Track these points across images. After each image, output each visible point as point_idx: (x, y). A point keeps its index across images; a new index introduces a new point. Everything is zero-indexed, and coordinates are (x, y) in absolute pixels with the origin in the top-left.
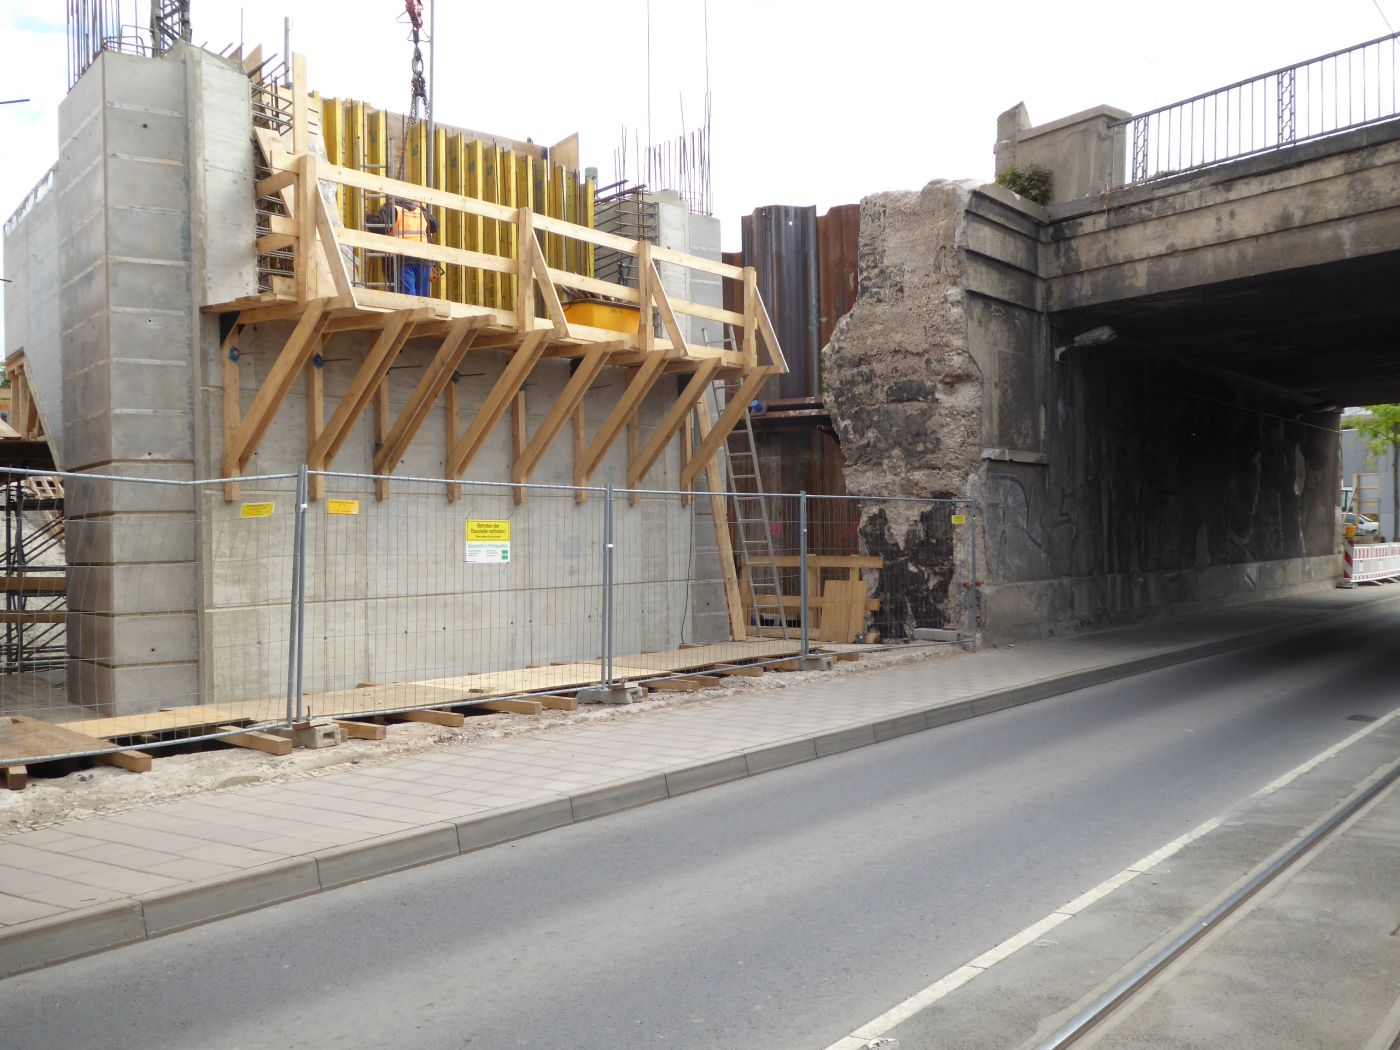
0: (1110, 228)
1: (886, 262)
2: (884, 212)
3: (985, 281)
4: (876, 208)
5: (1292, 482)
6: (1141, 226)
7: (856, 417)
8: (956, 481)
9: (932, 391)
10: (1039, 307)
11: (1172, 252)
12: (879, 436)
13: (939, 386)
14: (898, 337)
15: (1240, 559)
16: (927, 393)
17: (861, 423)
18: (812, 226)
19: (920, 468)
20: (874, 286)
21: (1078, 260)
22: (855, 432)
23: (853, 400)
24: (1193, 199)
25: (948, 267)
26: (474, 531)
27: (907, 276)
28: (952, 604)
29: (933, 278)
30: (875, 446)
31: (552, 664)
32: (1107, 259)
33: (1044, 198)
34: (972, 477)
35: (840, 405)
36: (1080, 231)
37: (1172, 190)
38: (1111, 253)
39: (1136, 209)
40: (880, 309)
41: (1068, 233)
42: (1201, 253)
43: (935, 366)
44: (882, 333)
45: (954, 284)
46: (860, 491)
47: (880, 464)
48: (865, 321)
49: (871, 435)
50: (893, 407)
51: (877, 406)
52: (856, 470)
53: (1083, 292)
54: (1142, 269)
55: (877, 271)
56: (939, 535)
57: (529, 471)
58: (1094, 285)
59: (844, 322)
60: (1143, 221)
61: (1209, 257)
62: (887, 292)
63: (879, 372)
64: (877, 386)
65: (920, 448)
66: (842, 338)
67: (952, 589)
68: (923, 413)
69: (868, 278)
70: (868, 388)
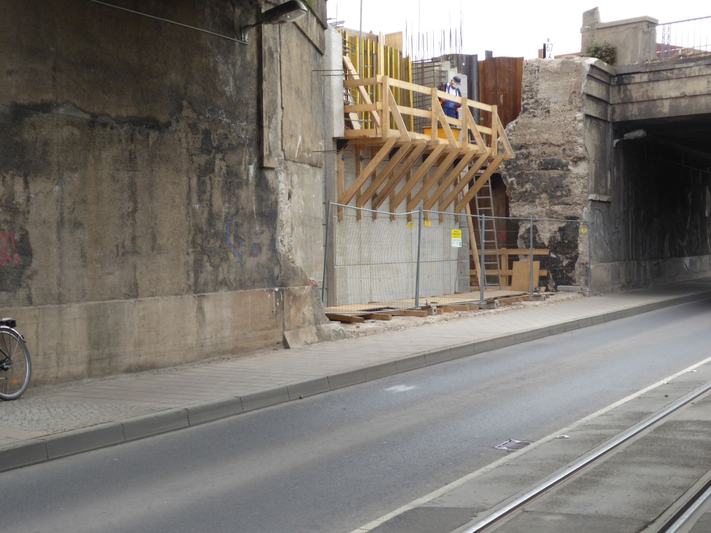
0: (649, 81)
1: (539, 96)
2: (538, 70)
3: (592, 109)
4: (533, 67)
5: (705, 209)
6: (667, 81)
7: (519, 176)
8: (579, 211)
9: (567, 165)
10: (609, 120)
11: (684, 96)
12: (533, 187)
13: (571, 163)
14: (546, 136)
15: (682, 255)
16: (564, 166)
17: (521, 182)
19: (559, 204)
20: (531, 108)
21: (631, 96)
22: (518, 184)
23: (517, 167)
24: (696, 70)
25: (577, 101)
26: (454, 234)
27: (552, 105)
28: (577, 273)
29: (568, 107)
30: (530, 192)
32: (648, 96)
33: (612, 62)
34: (585, 209)
35: (508, 170)
36: (633, 81)
37: (685, 65)
38: (650, 94)
39: (665, 73)
40: (535, 120)
41: (626, 81)
42: (698, 98)
43: (568, 152)
44: (536, 133)
45: (579, 111)
46: (521, 216)
47: (534, 202)
48: (525, 126)
49: (528, 186)
50: (542, 172)
51: (532, 171)
52: (519, 205)
53: (633, 113)
54: (667, 103)
55: (533, 100)
56: (570, 238)
58: (639, 109)
59: (512, 126)
60: (668, 79)
61: (703, 100)
62: (539, 112)
63: (534, 153)
64: (532, 161)
65: (559, 194)
66: (511, 134)
67: (577, 265)
68: (561, 176)
69: (526, 104)
70: (527, 161)
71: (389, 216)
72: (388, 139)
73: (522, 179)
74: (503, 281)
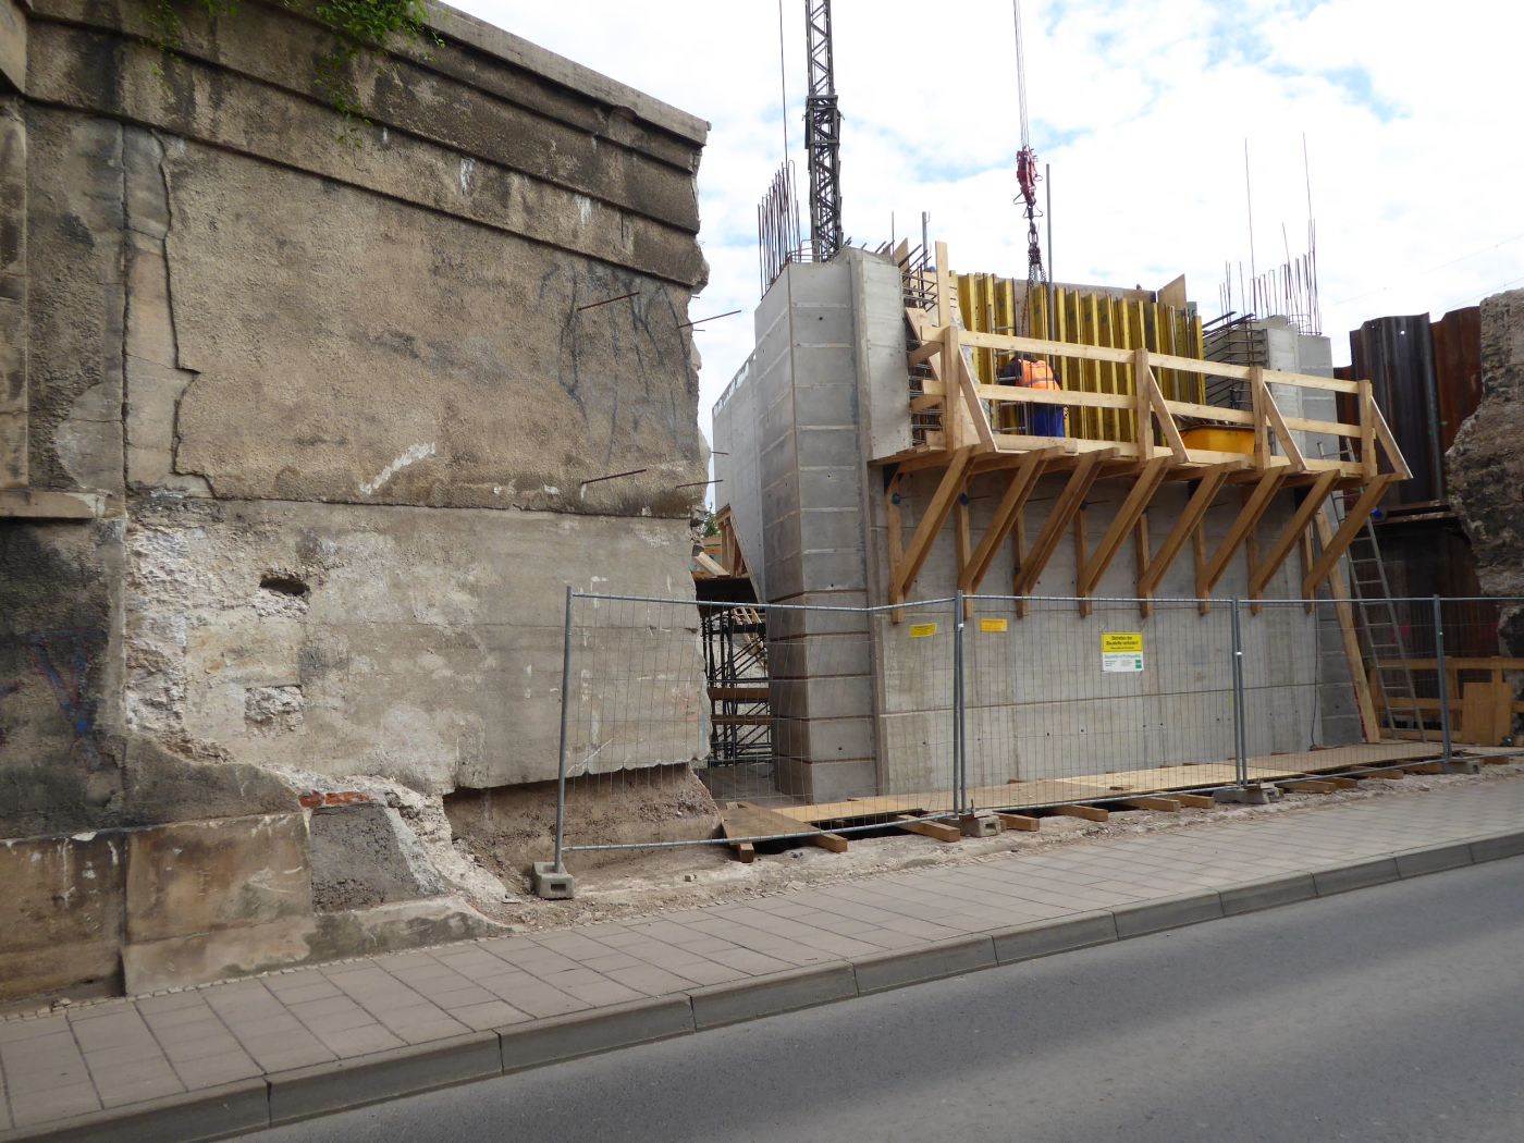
1: (1513, 360)
2: (1508, 311)
4: (1498, 309)
7: (1487, 518)
12: (1516, 535)
17: (1494, 528)
18: (1426, 333)
20: (1501, 385)
22: (1488, 532)
23: (1483, 501)
26: (1108, 643)
30: (1511, 545)
31: (1185, 764)
35: (1468, 506)
40: (1508, 408)
44: (1512, 432)
46: (1497, 592)
48: (1493, 421)
49: (1506, 535)
51: (1511, 506)
52: (1492, 571)
55: (1503, 370)
57: (1154, 585)
59: (1469, 424)
62: (1516, 390)
63: (1512, 471)
64: (1510, 485)
66: (1467, 440)
69: (1491, 379)
70: (1500, 487)
73: (1494, 523)
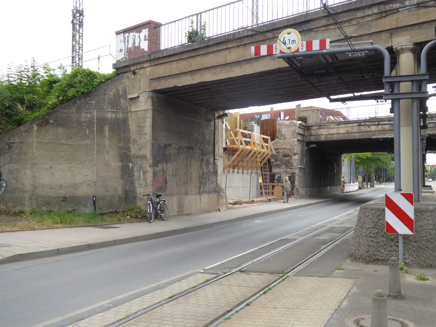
0: (318, 129)
1: (282, 133)
3: (300, 138)
5: (334, 170)
6: (323, 129)
7: (275, 159)
8: (295, 171)
9: (291, 156)
10: (305, 141)
11: (329, 134)
13: (293, 155)
14: (284, 146)
15: (327, 186)
16: (290, 156)
17: (276, 161)
19: (289, 169)
20: (280, 137)
21: (312, 133)
23: (275, 156)
24: (333, 126)
25: (295, 135)
27: (287, 136)
28: (295, 191)
29: (292, 137)
30: (279, 164)
32: (317, 134)
33: (306, 122)
34: (297, 170)
35: (272, 157)
36: (312, 128)
37: (329, 124)
38: (318, 133)
39: (323, 126)
40: (281, 141)
41: (310, 128)
42: (334, 135)
43: (292, 152)
44: (281, 145)
45: (296, 138)
46: (276, 172)
47: (280, 168)
48: (277, 143)
49: (278, 162)
50: (283, 158)
51: (280, 158)
52: (275, 168)
53: (313, 139)
54: (323, 136)
55: (280, 134)
56: (292, 180)
58: (315, 138)
59: (274, 142)
60: (324, 128)
61: (335, 136)
62: (282, 138)
63: (280, 152)
64: (280, 154)
65: (289, 165)
67: (294, 189)
68: (289, 159)
69: (278, 135)
70: (278, 154)
71: (237, 172)
72: (240, 148)
73: (276, 160)
74: (270, 193)
